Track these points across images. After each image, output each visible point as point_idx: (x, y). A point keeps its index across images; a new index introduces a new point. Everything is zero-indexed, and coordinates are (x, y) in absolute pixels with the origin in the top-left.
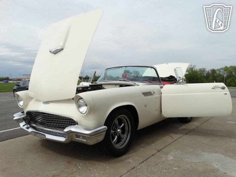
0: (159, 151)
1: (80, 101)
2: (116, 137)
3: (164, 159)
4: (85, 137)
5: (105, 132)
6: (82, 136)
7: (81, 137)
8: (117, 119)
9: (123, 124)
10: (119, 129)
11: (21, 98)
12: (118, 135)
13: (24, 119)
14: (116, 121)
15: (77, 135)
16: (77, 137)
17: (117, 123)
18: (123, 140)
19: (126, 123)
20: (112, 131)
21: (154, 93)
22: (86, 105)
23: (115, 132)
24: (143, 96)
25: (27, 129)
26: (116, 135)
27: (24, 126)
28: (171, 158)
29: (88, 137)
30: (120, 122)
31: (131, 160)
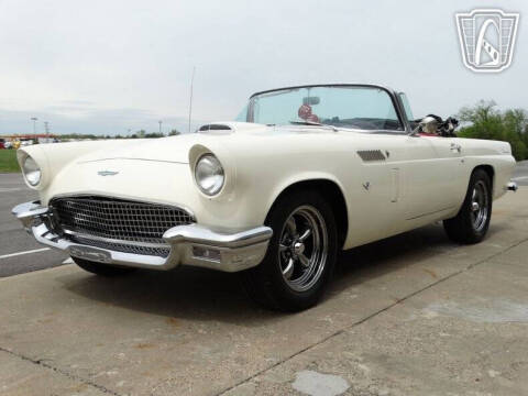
0: (399, 302)
1: (205, 161)
2: (291, 262)
3: (413, 317)
4: (218, 252)
5: (266, 243)
6: (210, 250)
7: (208, 253)
8: (295, 216)
9: (308, 232)
10: (298, 241)
11: (34, 163)
12: (295, 256)
13: (43, 219)
14: (291, 222)
15: (195, 248)
16: (196, 254)
17: (294, 227)
18: (308, 272)
19: (316, 229)
20: (282, 247)
21: (388, 154)
22: (221, 172)
23: (288, 250)
24: (360, 159)
25: (52, 243)
26: (291, 256)
27: (43, 235)
28: (430, 313)
29: (226, 252)
30: (302, 224)
31: (332, 316)
